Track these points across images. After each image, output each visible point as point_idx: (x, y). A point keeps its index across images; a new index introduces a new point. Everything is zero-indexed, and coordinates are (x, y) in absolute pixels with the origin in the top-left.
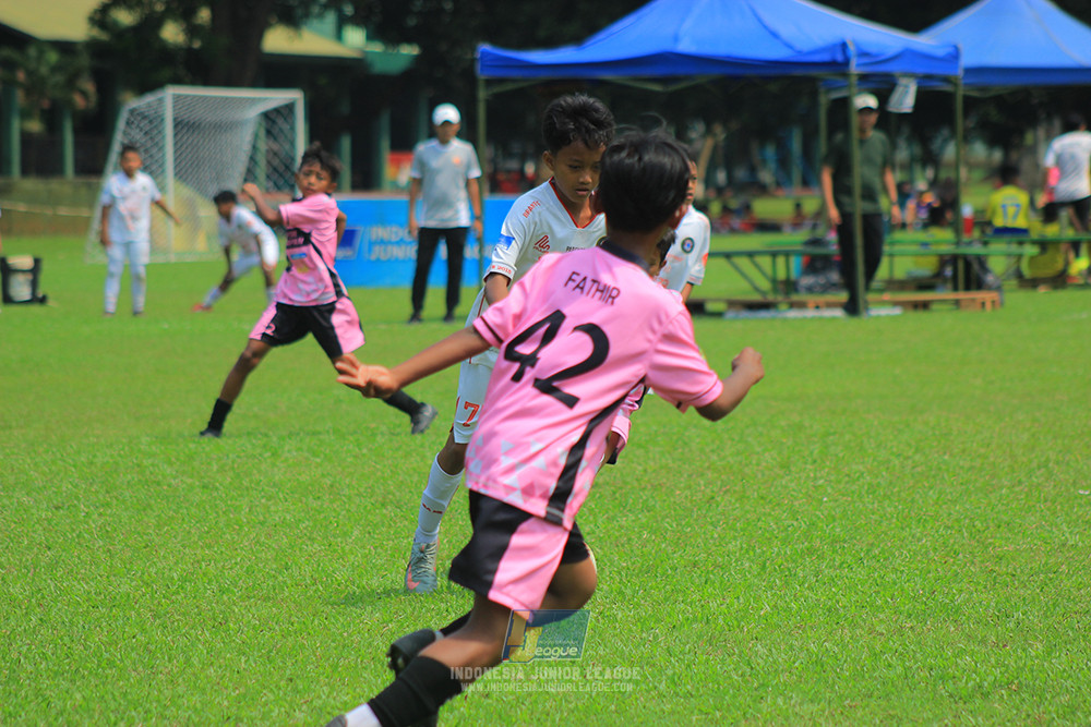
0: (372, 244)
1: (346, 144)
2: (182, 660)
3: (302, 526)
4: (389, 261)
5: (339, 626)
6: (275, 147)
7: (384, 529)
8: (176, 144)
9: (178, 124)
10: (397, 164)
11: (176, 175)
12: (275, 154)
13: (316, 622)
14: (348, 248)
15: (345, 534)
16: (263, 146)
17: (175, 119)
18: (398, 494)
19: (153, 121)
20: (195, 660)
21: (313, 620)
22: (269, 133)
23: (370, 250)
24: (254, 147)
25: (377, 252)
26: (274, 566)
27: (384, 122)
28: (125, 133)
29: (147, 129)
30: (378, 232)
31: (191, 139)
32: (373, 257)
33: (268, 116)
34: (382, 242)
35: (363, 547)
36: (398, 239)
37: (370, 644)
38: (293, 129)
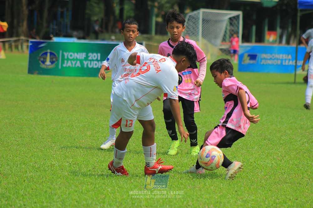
0: (262, 59)
1: (254, 28)
2: (203, 184)
3: (239, 145)
4: (267, 64)
5: (251, 176)
6: (233, 28)
7: (265, 147)
8: (203, 27)
9: (203, 20)
10: (270, 35)
11: (202, 36)
12: (233, 30)
13: (244, 174)
14: (254, 61)
15: (253, 148)
16: (229, 28)
17: (203, 19)
18: (269, 136)
19: (196, 19)
20: (207, 184)
21: (243, 174)
22: (231, 24)
23: (261, 61)
24: (226, 28)
25: (263, 62)
26: (231, 157)
27: (266, 22)
28: (187, 23)
29: (194, 22)
30: (264, 56)
31: (207, 25)
32: (262, 63)
33: (230, 19)
34: (265, 59)
35: (258, 152)
36: (270, 58)
37: (261, 182)
38: (238, 23)
